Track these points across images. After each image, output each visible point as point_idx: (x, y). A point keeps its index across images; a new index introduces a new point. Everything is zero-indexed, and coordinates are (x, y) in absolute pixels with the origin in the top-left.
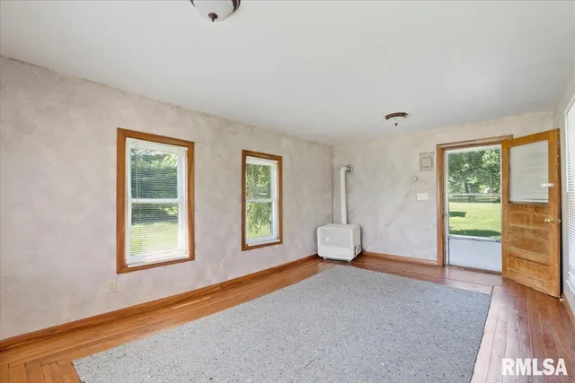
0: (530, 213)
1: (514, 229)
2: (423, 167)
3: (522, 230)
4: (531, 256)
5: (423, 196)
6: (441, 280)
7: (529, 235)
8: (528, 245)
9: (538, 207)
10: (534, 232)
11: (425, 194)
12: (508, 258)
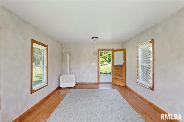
0: (119, 67)
1: (115, 72)
2: (94, 55)
3: (117, 72)
4: (119, 78)
5: (94, 64)
6: (98, 88)
7: (119, 73)
8: (119, 75)
9: (121, 66)
10: (120, 72)
11: (95, 63)
12: (114, 79)
